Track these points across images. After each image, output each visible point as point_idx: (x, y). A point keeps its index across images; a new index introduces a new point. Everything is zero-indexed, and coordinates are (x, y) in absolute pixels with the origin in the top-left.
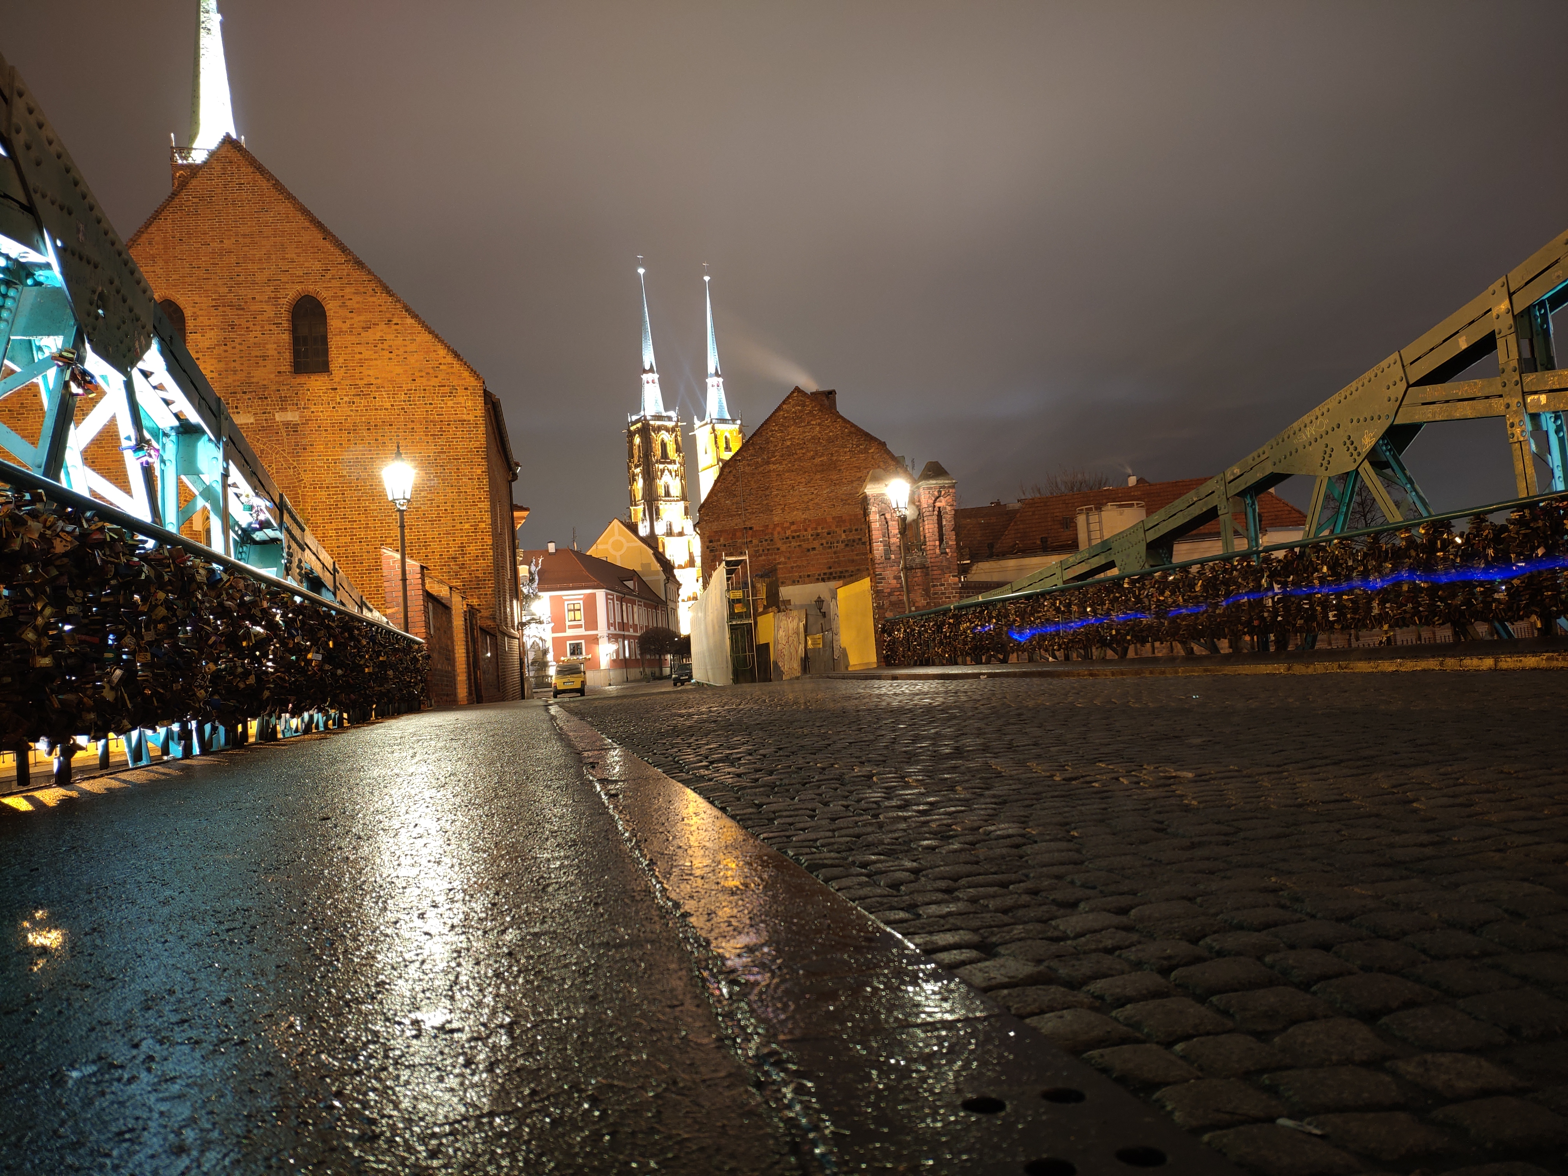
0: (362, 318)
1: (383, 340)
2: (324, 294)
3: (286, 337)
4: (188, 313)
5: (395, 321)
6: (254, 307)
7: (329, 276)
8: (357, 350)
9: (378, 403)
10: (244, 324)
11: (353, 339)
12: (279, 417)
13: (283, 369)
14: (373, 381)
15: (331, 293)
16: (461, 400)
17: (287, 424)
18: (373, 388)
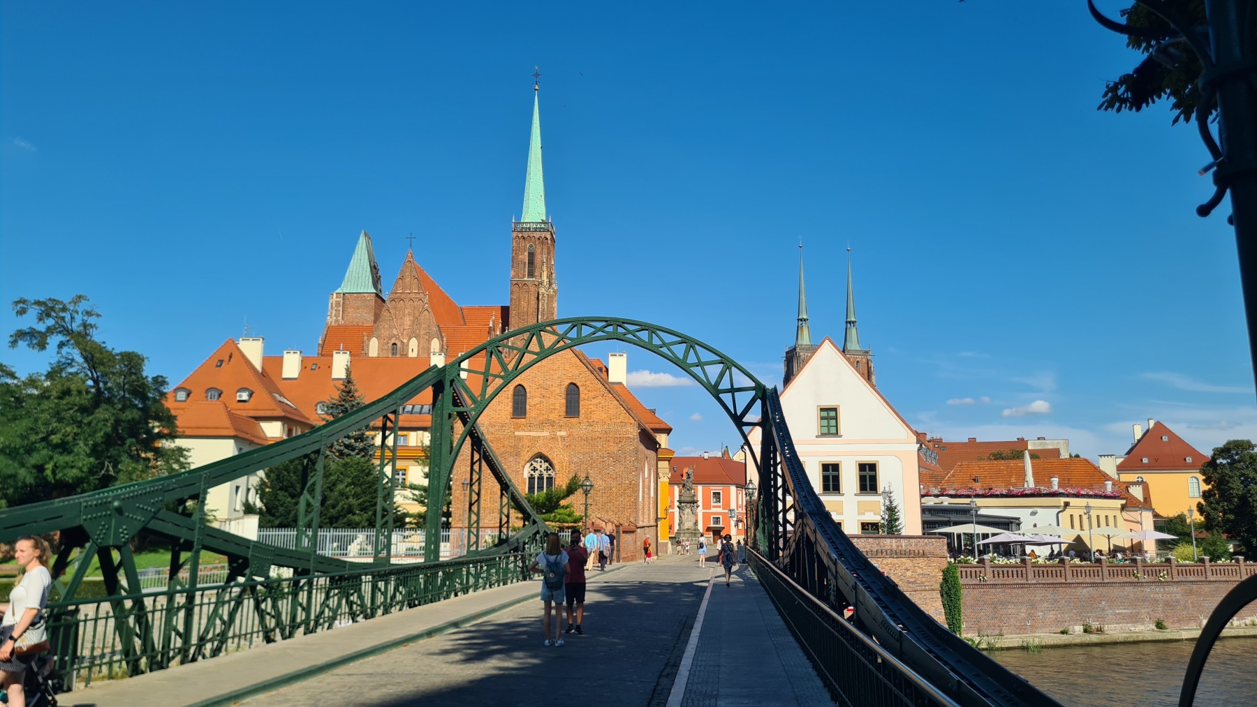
0: (592, 394)
1: (600, 403)
2: (578, 384)
3: (564, 401)
4: (527, 390)
5: (606, 395)
6: (552, 389)
7: (581, 376)
8: (590, 407)
9: (596, 429)
10: (548, 396)
11: (590, 403)
12: (559, 434)
13: (561, 414)
14: (595, 420)
15: (582, 383)
16: (629, 429)
17: (561, 437)
18: (595, 423)
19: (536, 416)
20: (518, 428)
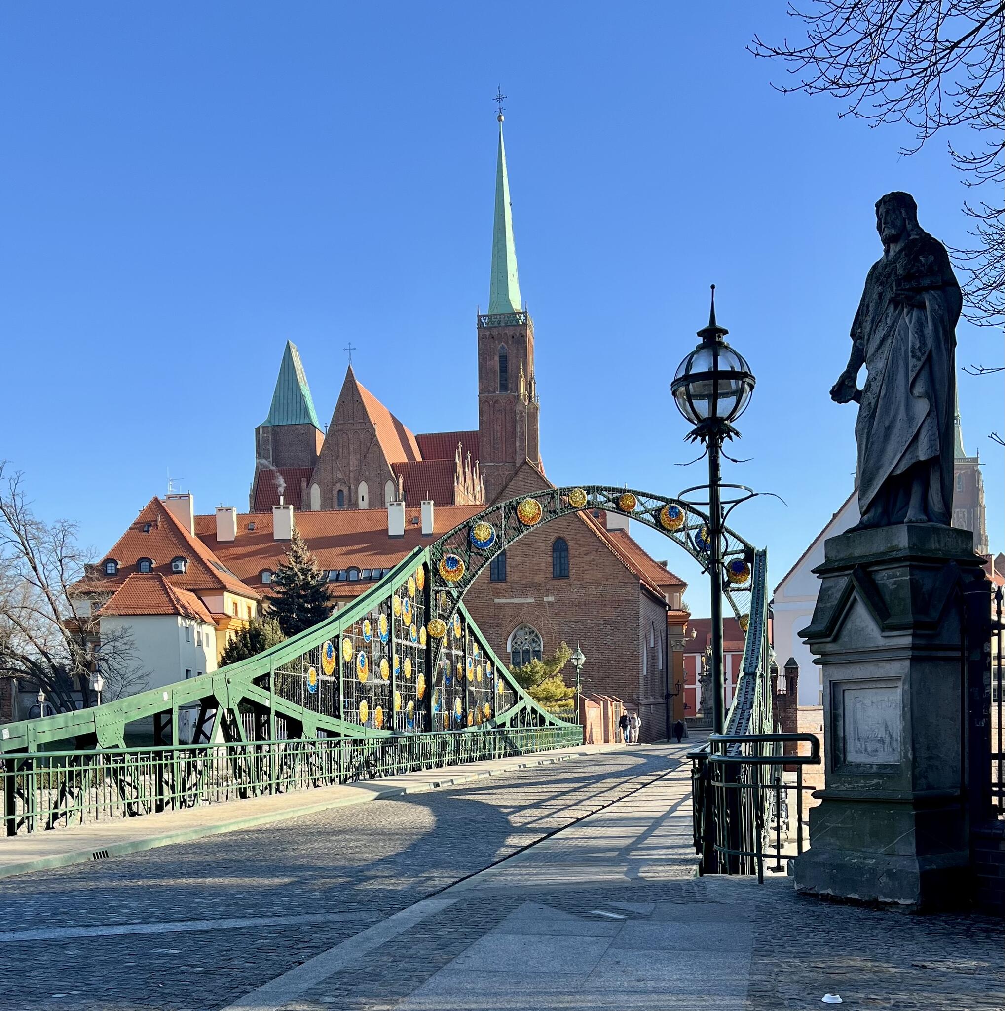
0: (584, 549)
1: (593, 560)
2: (568, 538)
3: (550, 560)
5: (600, 550)
6: (536, 545)
7: (570, 529)
8: (582, 565)
9: (590, 592)
10: (532, 554)
11: (581, 560)
12: (545, 599)
13: (548, 575)
14: (588, 581)
15: (571, 536)
16: (629, 589)
17: (549, 603)
18: (588, 584)
19: (518, 579)
20: (498, 595)
